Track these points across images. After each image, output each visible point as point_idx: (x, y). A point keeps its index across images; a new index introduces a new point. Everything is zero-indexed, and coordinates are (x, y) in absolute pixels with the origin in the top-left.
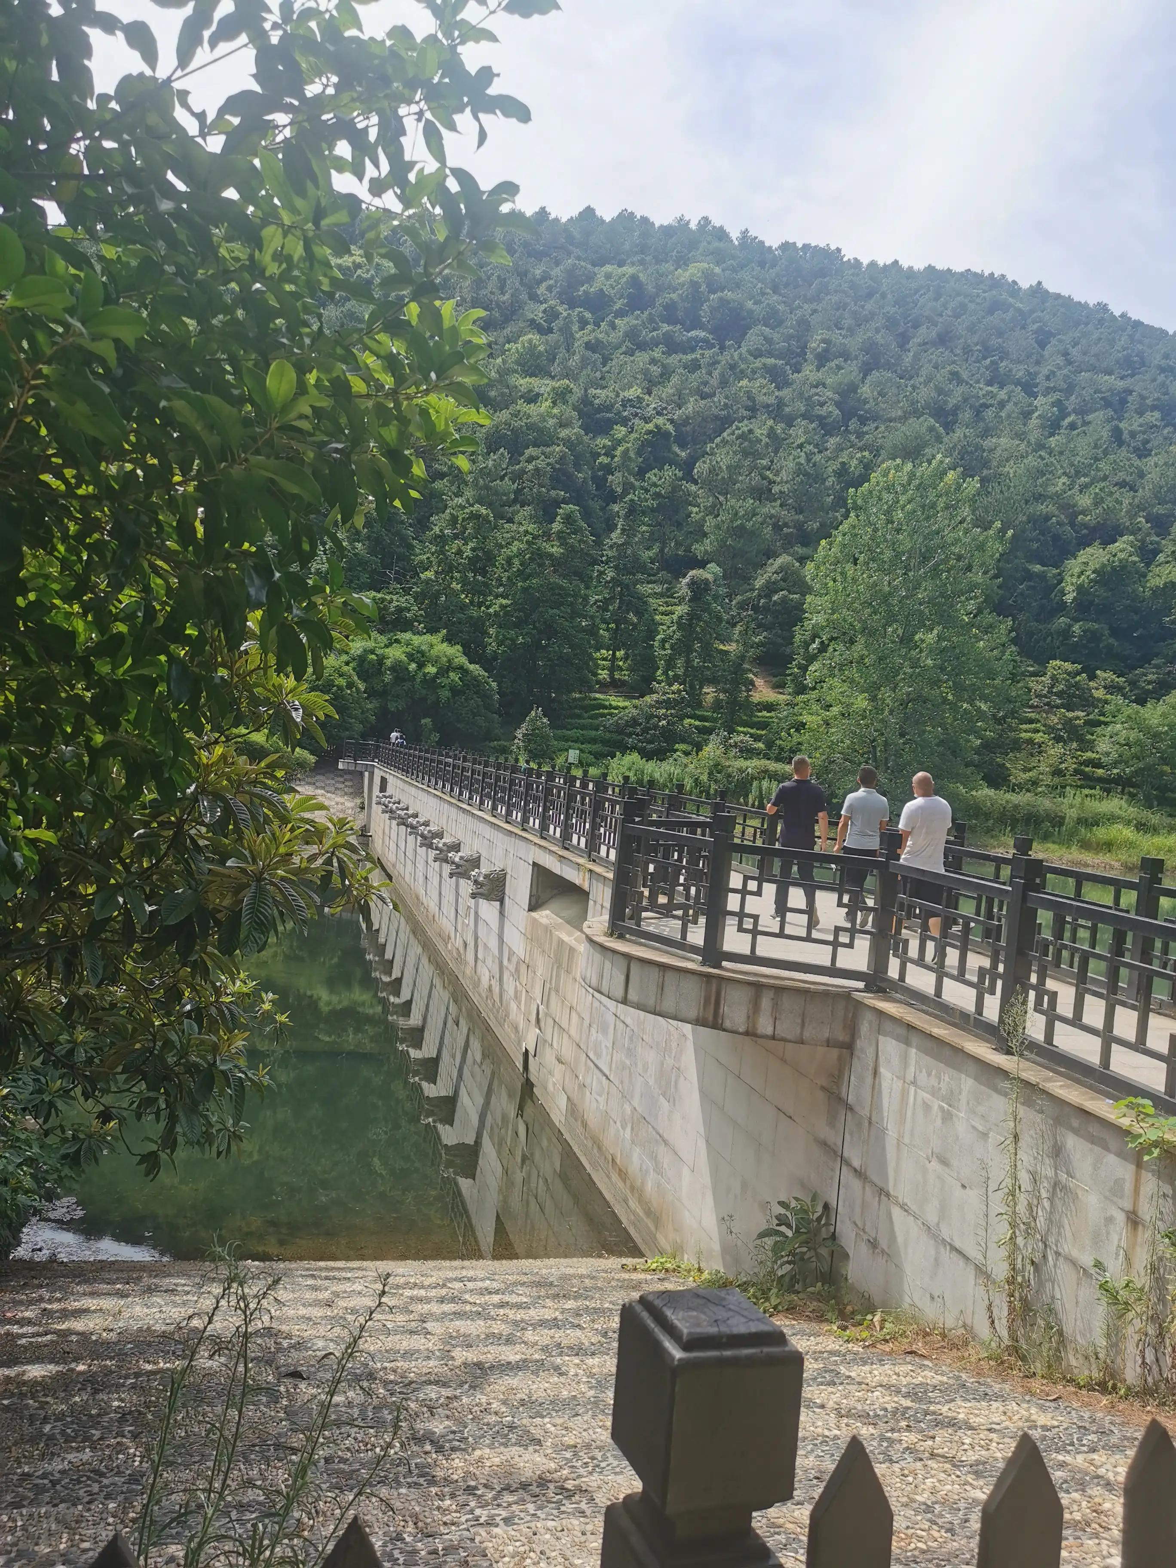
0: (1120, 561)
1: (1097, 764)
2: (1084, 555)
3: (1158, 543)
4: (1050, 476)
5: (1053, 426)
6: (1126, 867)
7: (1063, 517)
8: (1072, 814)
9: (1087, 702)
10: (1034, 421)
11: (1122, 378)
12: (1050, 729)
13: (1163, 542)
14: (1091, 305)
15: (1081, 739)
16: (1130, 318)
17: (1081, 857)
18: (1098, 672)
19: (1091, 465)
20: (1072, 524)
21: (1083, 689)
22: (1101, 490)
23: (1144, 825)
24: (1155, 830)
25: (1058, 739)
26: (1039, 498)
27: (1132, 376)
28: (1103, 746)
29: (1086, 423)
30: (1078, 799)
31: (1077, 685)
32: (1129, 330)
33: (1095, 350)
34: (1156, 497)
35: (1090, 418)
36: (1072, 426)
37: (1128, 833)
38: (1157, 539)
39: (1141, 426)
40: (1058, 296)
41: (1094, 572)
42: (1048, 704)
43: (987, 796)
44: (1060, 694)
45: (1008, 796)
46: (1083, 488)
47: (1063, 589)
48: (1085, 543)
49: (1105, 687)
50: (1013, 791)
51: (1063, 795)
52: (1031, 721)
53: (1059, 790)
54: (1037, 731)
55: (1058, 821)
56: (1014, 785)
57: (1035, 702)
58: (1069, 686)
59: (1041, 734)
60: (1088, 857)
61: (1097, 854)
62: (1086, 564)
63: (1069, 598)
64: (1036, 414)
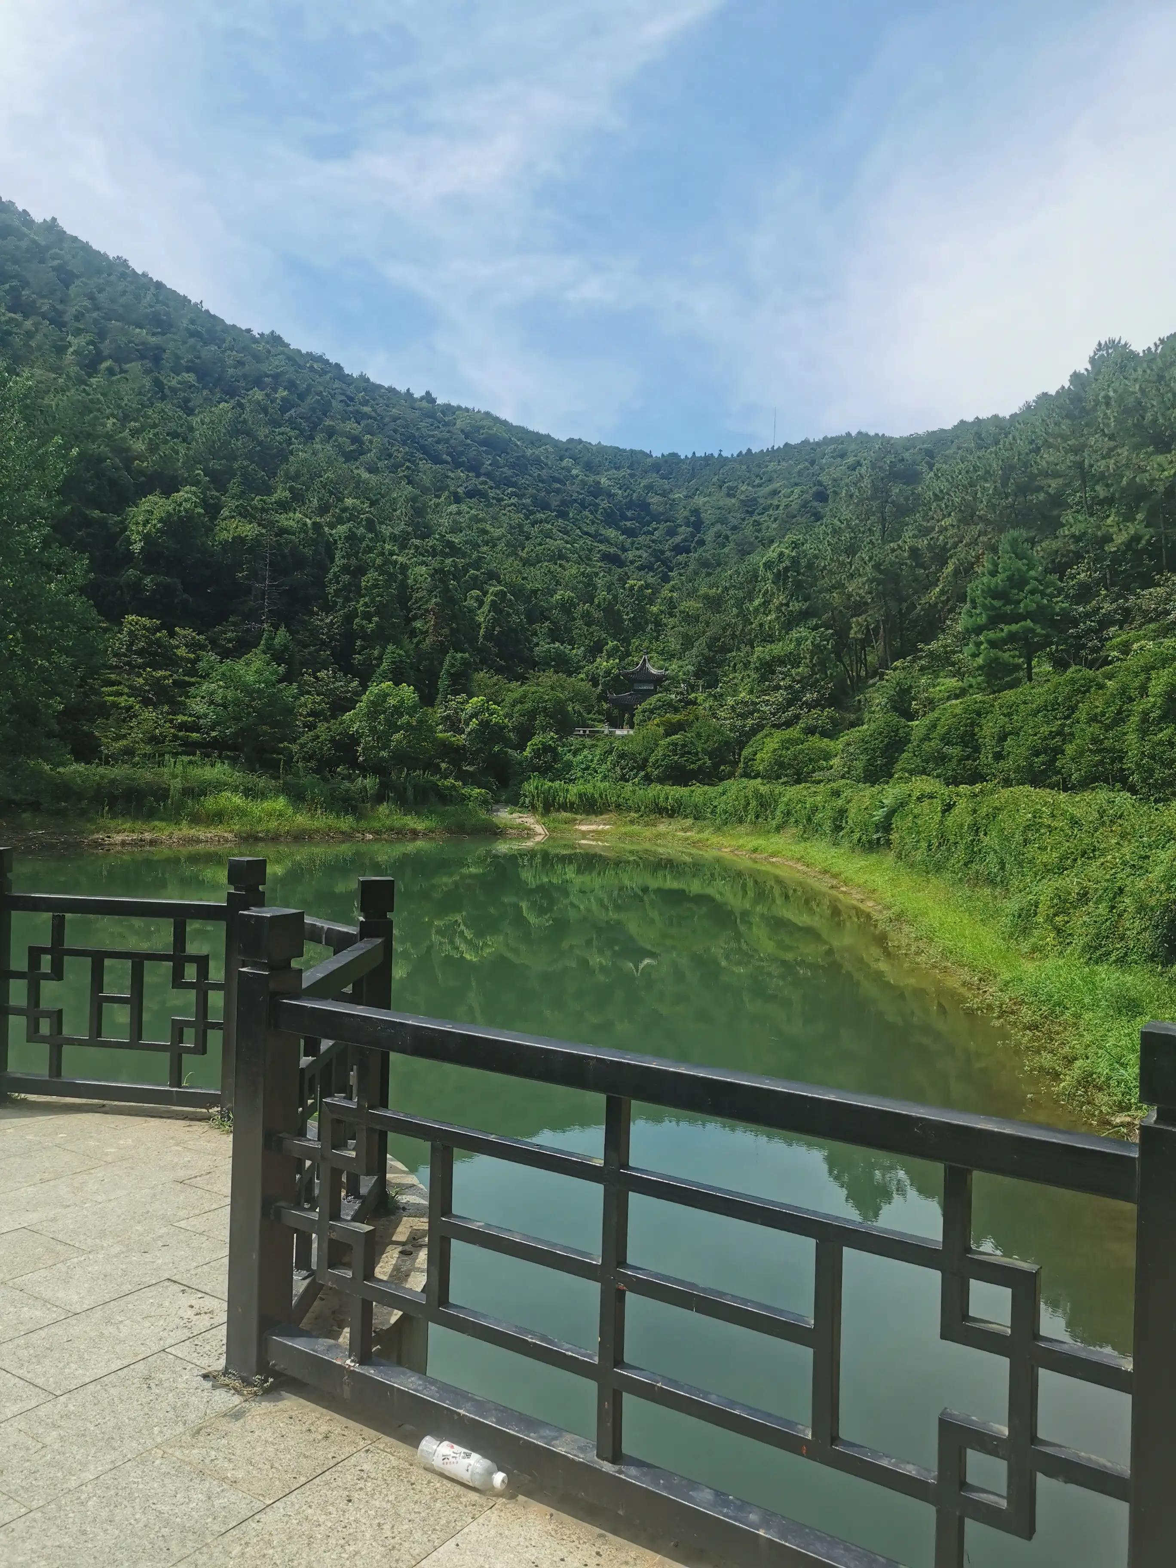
0: (186, 510)
1: (194, 727)
2: (146, 503)
3: (219, 499)
4: (98, 414)
5: (91, 366)
6: (241, 838)
7: (118, 461)
8: (177, 784)
9: (169, 660)
10: (69, 357)
11: (154, 334)
12: (135, 692)
13: (223, 498)
14: (111, 258)
15: (172, 702)
16: (151, 279)
17: (193, 832)
18: (177, 629)
19: (139, 411)
20: (128, 468)
21: (165, 647)
22: (154, 435)
23: (251, 789)
24: (263, 794)
25: (146, 702)
26: (91, 436)
27: (163, 334)
28: (198, 706)
29: (122, 371)
30: (179, 769)
31: (158, 642)
32: (152, 289)
33: (122, 300)
34: (210, 452)
35: (127, 366)
36: (111, 372)
37: (238, 800)
38: (218, 494)
39: (179, 383)
40: (75, 239)
41: (159, 522)
42: (128, 663)
43: (75, 772)
44: (141, 653)
45: (101, 770)
46: (135, 433)
47: (129, 537)
48: (144, 490)
49: (187, 646)
50: (107, 763)
51: (161, 764)
52: (112, 684)
53: (157, 759)
54: (120, 694)
55: (162, 794)
56: (107, 756)
57: (114, 661)
58: (150, 643)
59: (125, 697)
60: (202, 833)
61: (208, 827)
62: (151, 512)
63: (137, 547)
64: (71, 350)
